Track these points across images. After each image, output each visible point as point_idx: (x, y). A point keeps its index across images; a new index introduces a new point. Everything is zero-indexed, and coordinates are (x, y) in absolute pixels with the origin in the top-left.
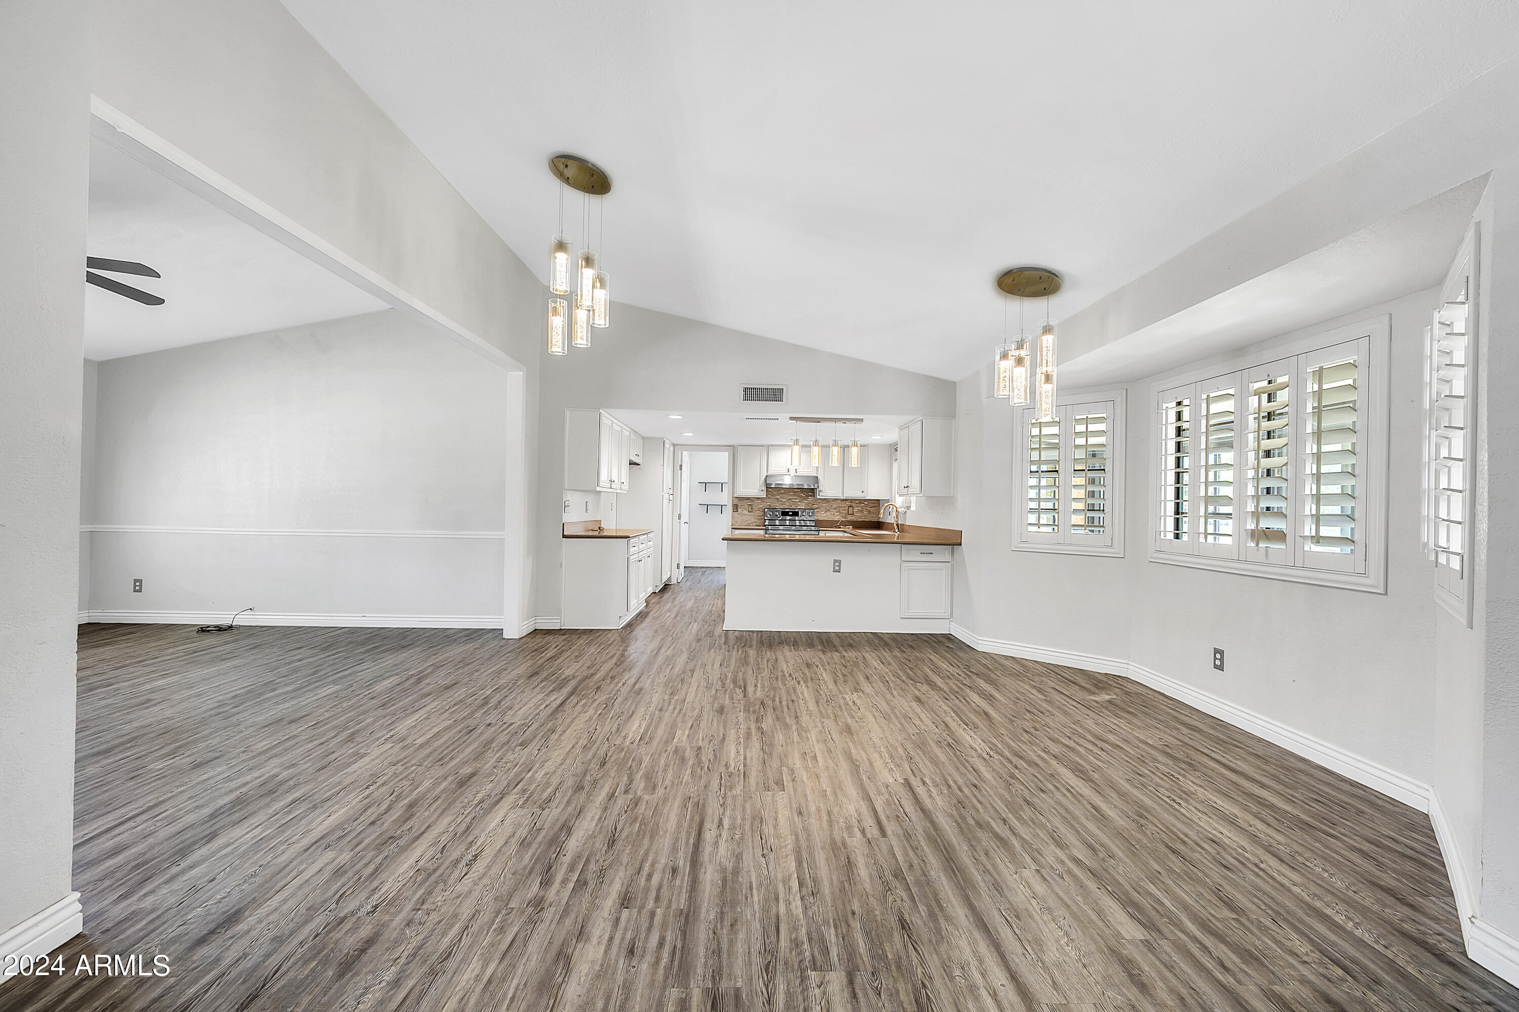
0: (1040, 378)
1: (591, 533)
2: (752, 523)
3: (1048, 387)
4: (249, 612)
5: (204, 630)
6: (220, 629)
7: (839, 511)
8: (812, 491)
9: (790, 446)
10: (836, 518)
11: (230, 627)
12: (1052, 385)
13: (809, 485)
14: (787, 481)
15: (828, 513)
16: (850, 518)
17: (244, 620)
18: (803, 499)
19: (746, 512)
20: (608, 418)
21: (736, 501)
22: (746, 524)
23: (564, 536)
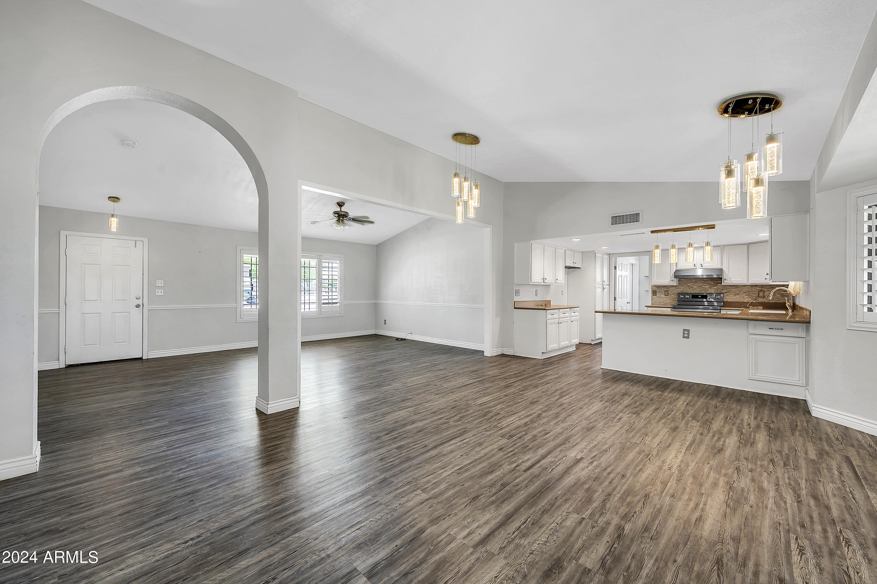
0: (751, 183)
1: (540, 307)
2: (668, 303)
3: (761, 189)
4: (410, 334)
5: (397, 339)
6: (402, 339)
7: (748, 295)
8: (719, 279)
9: (702, 247)
10: (746, 301)
11: (405, 339)
12: (762, 187)
13: (717, 275)
14: (699, 273)
15: (737, 296)
16: (761, 300)
17: (409, 337)
18: (712, 286)
19: (663, 296)
20: (537, 247)
21: (655, 288)
22: (663, 303)
23: (515, 308)
